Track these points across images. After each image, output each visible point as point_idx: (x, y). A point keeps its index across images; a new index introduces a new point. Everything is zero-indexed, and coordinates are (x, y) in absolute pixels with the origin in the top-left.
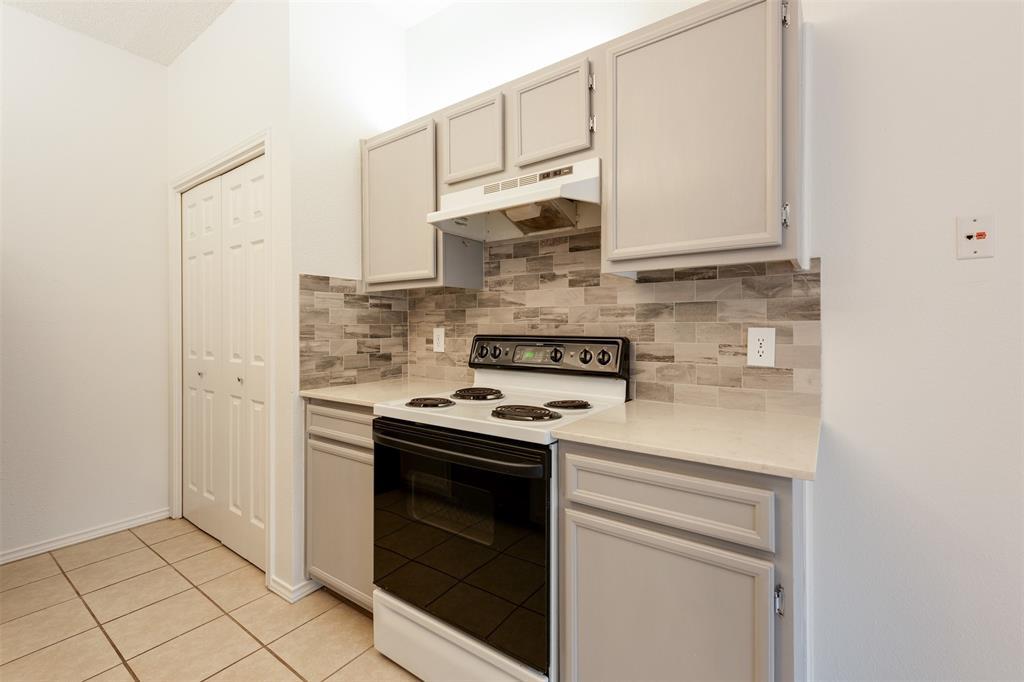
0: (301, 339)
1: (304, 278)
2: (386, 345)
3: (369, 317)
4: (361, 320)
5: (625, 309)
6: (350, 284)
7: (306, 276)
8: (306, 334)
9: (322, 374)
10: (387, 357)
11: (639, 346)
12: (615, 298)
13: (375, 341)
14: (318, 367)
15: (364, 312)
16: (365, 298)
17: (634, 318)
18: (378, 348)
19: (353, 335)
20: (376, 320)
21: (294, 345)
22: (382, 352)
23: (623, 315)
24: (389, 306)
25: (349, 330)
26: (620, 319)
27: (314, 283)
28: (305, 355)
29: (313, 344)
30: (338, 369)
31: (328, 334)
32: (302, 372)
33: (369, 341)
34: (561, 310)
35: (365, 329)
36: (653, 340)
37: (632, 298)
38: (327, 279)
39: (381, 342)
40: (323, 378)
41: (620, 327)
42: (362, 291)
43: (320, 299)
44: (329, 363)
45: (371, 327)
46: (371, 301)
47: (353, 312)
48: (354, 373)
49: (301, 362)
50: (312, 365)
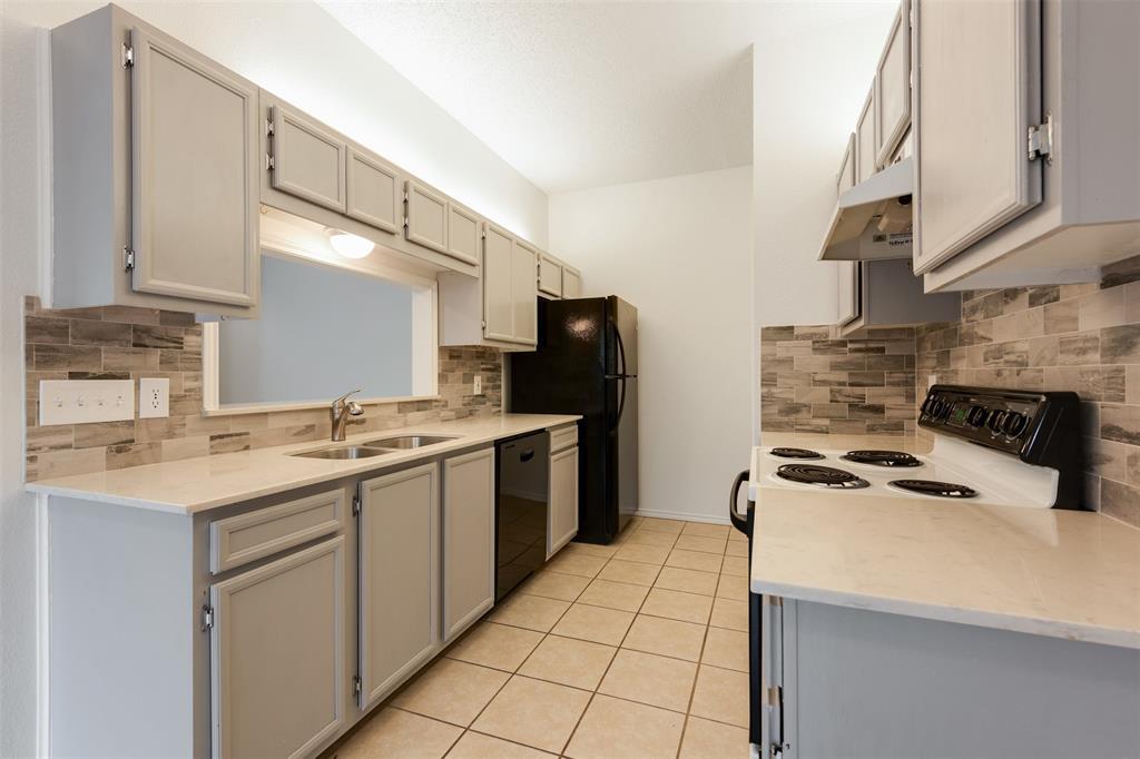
0: (762, 385)
1: (765, 330)
2: (872, 395)
3: (848, 363)
4: (835, 367)
5: (1086, 340)
6: (820, 330)
7: (768, 328)
8: (768, 380)
9: (786, 419)
10: (879, 410)
11: (1106, 412)
12: (1075, 320)
13: (858, 391)
14: (780, 412)
15: (840, 358)
16: (843, 343)
17: (1097, 356)
18: (862, 397)
19: (824, 383)
20: (860, 366)
21: (755, 391)
22: (867, 402)
23: (1083, 351)
24: (882, 350)
25: (818, 378)
26: (1081, 358)
27: (777, 334)
28: (766, 400)
29: (774, 390)
30: (803, 416)
31: (791, 382)
32: (763, 415)
33: (848, 389)
34: (1022, 347)
35: (843, 376)
36: (1123, 400)
37: (1095, 316)
38: (792, 328)
39: (866, 391)
40: (787, 423)
41: (1082, 374)
42: (838, 336)
43: (782, 348)
44: (794, 409)
45: (850, 374)
46: (849, 346)
47: (825, 359)
48: (826, 422)
49: (763, 406)
50: (774, 409)
